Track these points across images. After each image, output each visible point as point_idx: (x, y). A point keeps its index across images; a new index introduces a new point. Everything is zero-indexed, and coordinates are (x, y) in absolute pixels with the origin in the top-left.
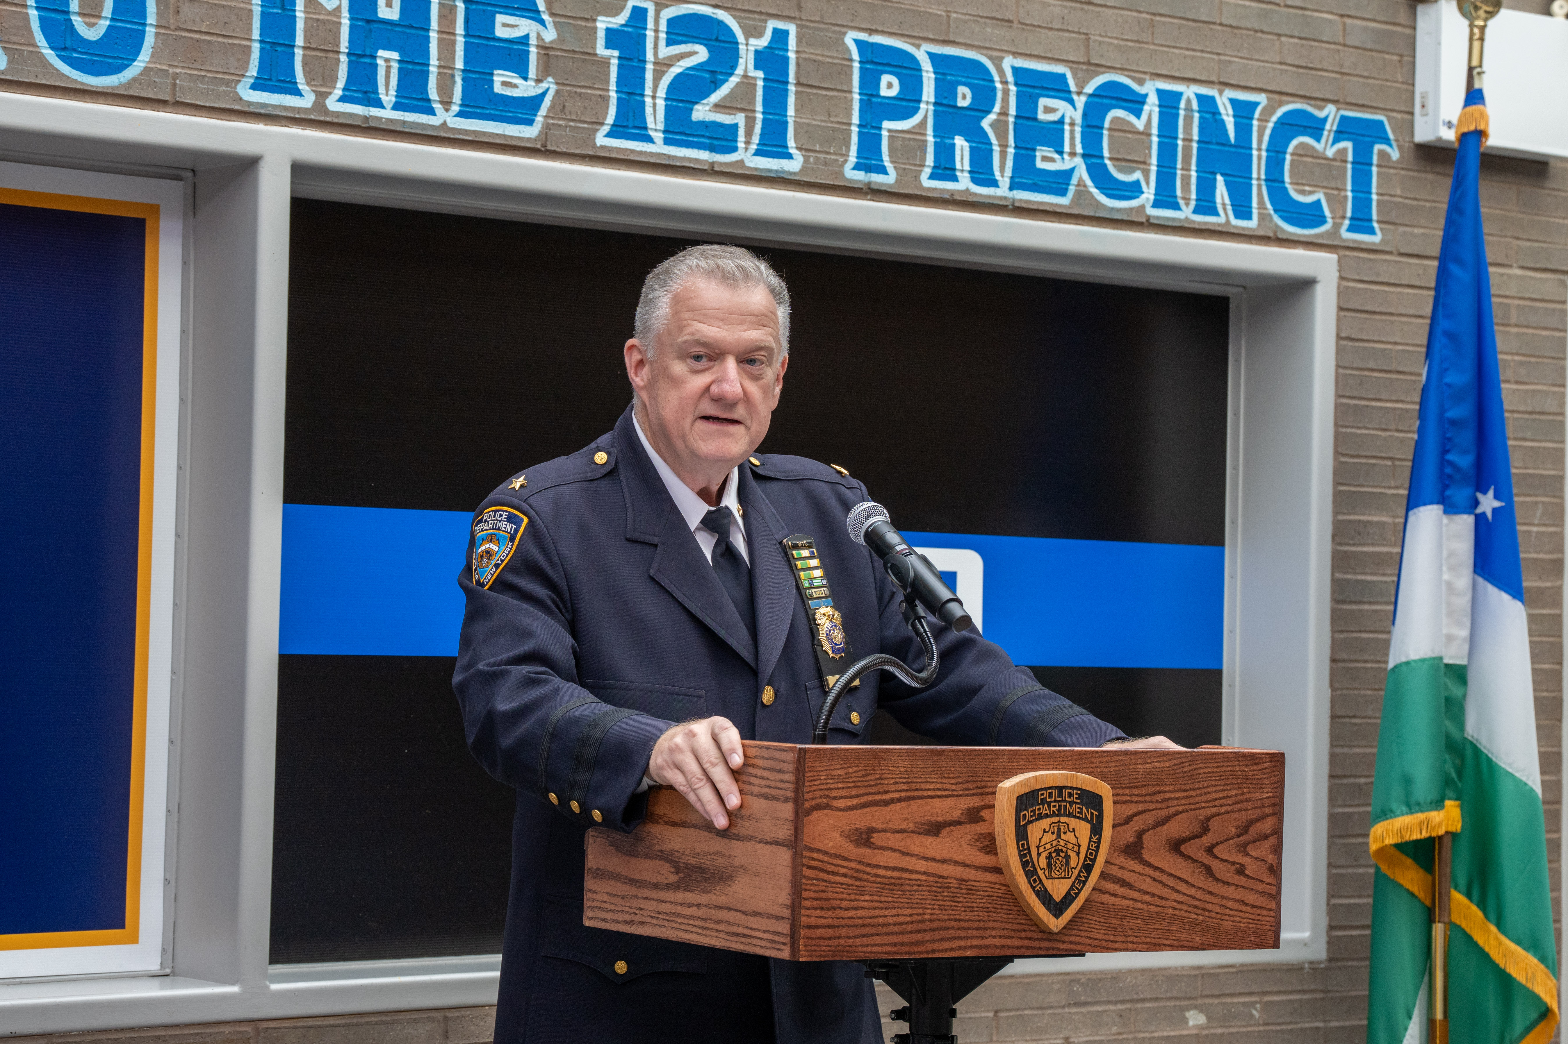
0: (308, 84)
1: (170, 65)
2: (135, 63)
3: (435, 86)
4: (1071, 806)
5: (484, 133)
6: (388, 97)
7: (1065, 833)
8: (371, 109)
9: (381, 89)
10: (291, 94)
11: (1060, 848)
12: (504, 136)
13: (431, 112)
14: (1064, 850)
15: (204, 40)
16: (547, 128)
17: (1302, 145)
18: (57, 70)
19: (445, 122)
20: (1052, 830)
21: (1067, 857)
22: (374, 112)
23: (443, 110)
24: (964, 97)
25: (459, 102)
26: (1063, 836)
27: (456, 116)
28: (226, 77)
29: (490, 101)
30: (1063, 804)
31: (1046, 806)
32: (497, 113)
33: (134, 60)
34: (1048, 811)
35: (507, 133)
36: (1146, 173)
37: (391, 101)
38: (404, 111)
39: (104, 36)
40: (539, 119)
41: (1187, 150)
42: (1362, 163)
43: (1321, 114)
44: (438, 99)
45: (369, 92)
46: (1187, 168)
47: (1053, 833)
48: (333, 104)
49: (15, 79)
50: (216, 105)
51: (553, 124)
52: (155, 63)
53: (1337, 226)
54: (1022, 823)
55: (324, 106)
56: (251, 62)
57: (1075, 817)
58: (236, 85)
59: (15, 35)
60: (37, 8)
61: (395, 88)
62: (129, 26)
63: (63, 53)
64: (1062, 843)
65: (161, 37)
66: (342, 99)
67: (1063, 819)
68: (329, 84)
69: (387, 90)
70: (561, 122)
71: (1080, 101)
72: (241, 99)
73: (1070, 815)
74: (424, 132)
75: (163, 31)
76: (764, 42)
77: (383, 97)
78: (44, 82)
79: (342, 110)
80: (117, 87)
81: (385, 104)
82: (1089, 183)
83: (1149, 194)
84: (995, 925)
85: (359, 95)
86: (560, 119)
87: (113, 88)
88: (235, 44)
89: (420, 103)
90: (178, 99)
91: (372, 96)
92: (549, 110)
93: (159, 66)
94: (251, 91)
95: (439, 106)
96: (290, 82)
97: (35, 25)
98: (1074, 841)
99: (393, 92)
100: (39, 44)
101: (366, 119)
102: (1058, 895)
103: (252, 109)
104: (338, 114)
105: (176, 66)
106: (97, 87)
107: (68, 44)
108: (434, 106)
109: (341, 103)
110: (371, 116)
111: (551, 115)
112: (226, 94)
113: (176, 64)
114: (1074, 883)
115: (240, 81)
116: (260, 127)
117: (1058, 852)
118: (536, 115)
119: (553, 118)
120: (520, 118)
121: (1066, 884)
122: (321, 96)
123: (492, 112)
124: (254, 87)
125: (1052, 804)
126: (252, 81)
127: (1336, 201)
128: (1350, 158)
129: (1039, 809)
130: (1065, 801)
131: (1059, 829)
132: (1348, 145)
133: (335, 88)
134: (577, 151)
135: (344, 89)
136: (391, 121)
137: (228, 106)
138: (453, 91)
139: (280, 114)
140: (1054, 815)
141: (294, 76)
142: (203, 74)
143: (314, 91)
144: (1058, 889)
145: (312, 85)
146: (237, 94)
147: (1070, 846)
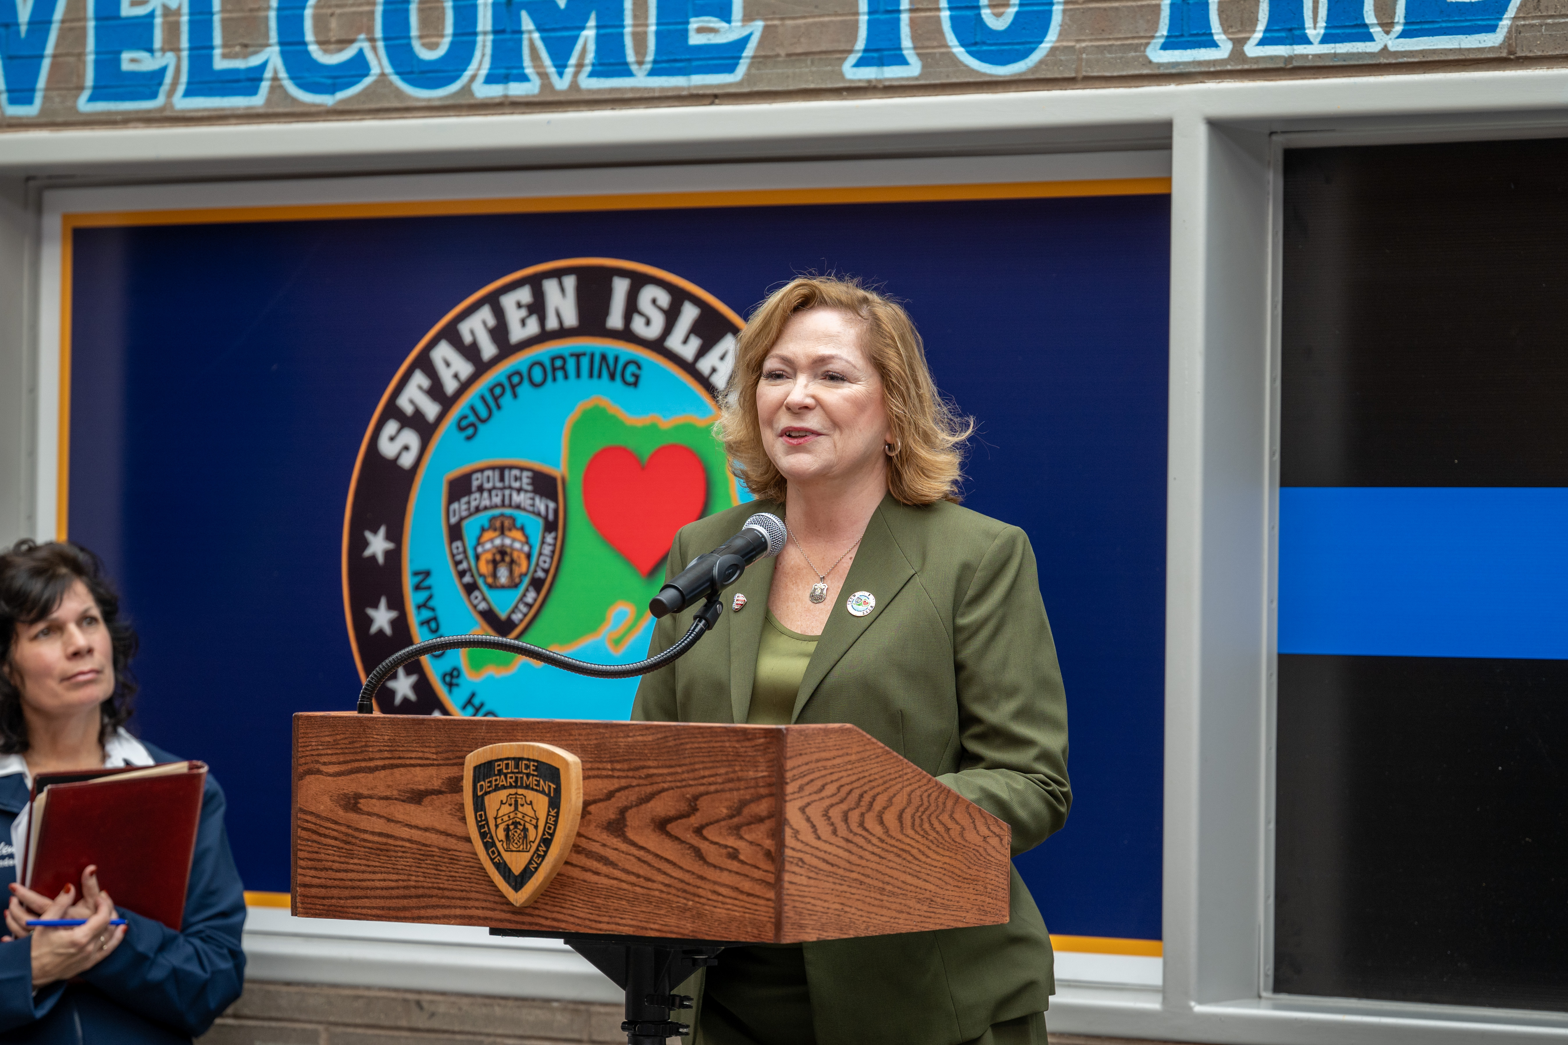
0: (1225, 32)
1: (1078, 41)
2: (1043, 45)
3: (1372, 8)
4: (528, 778)
5: (1434, 51)
6: (1314, 30)
7: (522, 805)
8: (1295, 47)
9: (1308, 23)
10: (1205, 46)
11: (518, 820)
12: (1460, 49)
13: (1370, 38)
14: (522, 822)
15: (1112, 8)
16: (1515, 32)
18: (966, 66)
19: (1386, 47)
20: (509, 802)
21: (525, 830)
22: (1300, 49)
23: (1383, 33)
25: (1402, 20)
26: (520, 808)
27: (1399, 37)
28: (1136, 41)
29: (1442, 12)
30: (520, 776)
31: (502, 777)
32: (1449, 25)
33: (1041, 42)
34: (504, 783)
35: (1463, 46)
37: (1318, 34)
38: (1335, 42)
39: (1013, 23)
40: (1505, 23)
44: (1375, 21)
45: (1295, 29)
47: (510, 805)
48: (1252, 50)
49: (927, 82)
50: (1124, 73)
51: (1524, 25)
52: (1062, 41)
54: (480, 794)
55: (1243, 53)
56: (1161, 20)
57: (533, 789)
58: (1145, 48)
59: (929, 39)
60: (951, 9)
61: (1325, 18)
62: (1035, 8)
63: (974, 49)
64: (520, 815)
65: (1068, 13)
66: (1262, 42)
67: (520, 791)
68: (1248, 29)
69: (1315, 21)
70: (1534, 22)
72: (1150, 62)
73: (527, 787)
74: (1361, 62)
75: (1071, 6)
77: (1310, 32)
78: (954, 80)
79: (1262, 54)
80: (1024, 73)
81: (1312, 39)
84: (477, 896)
85: (1283, 34)
86: (1533, 18)
87: (1020, 74)
88: (1142, 6)
89: (1354, 31)
90: (1084, 74)
91: (1297, 32)
92: (1519, 9)
93: (1065, 44)
94: (1162, 52)
95: (1379, 29)
96: (1204, 34)
97: (947, 26)
98: (531, 814)
99: (1322, 24)
100: (950, 44)
101: (1291, 58)
102: (517, 869)
103: (1162, 71)
104: (1257, 59)
105: (1084, 41)
106: (1005, 76)
107: (978, 39)
108: (1371, 30)
109: (1260, 47)
110: (1296, 55)
111: (1521, 15)
112: (1135, 59)
113: (1083, 38)
114: (532, 859)
115: (1148, 44)
116: (1171, 88)
117: (516, 824)
118: (1501, 19)
119: (1524, 18)
120: (1480, 26)
121: (525, 858)
122: (1239, 43)
123: (1444, 25)
124: (1165, 47)
125: (509, 775)
126: (1162, 40)
129: (496, 780)
130: (521, 773)
131: (516, 801)
133: (1254, 31)
134: (1557, 53)
135: (1266, 31)
136: (1319, 56)
137: (1137, 72)
138: (1395, 9)
139: (1193, 70)
140: (511, 786)
141: (1209, 28)
142: (1110, 43)
143: (1230, 39)
144: (517, 862)
145: (1230, 33)
146: (1147, 57)
147: (527, 819)
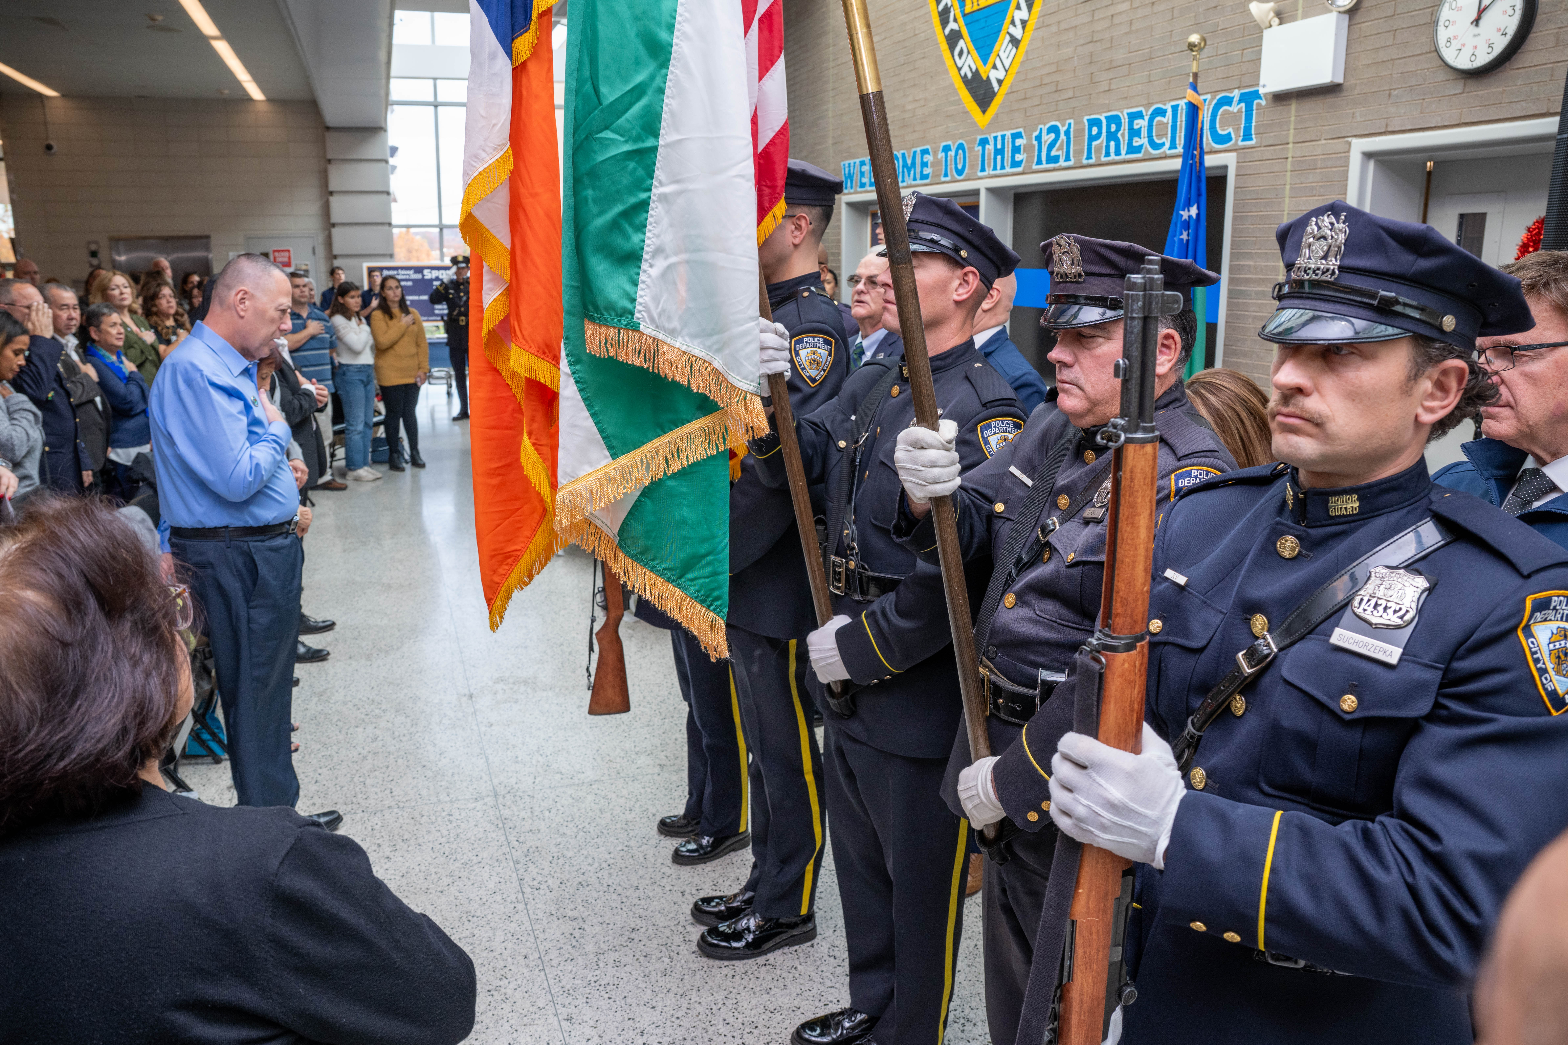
5: (1013, 172)
9: (998, 166)
10: (987, 172)
12: (1017, 171)
13: (1006, 169)
16: (1026, 167)
17: (1225, 111)
22: (997, 172)
24: (1113, 128)
25: (1010, 165)
27: (1010, 169)
36: (1167, 138)
40: (1023, 165)
41: (1181, 125)
42: (1249, 110)
43: (1231, 95)
44: (1007, 165)
46: (1180, 132)
48: (991, 172)
53: (1237, 140)
56: (979, 166)
66: (992, 170)
70: (1027, 164)
71: (1147, 118)
76: (1065, 128)
81: (999, 169)
82: (1148, 146)
83: (1168, 145)
88: (976, 163)
91: (996, 168)
94: (980, 173)
95: (1007, 167)
96: (985, 169)
101: (996, 174)
103: (979, 177)
115: (978, 171)
116: (980, 181)
123: (1015, 165)
127: (1237, 130)
128: (1244, 110)
132: (1243, 105)
134: (1029, 171)
135: (992, 168)
136: (999, 174)
138: (1009, 162)
141: (985, 167)
145: (988, 169)
